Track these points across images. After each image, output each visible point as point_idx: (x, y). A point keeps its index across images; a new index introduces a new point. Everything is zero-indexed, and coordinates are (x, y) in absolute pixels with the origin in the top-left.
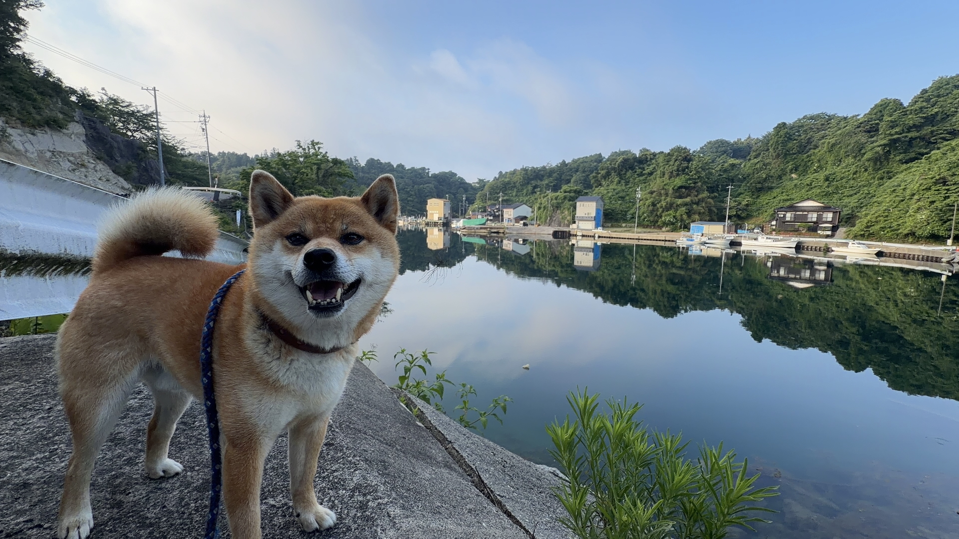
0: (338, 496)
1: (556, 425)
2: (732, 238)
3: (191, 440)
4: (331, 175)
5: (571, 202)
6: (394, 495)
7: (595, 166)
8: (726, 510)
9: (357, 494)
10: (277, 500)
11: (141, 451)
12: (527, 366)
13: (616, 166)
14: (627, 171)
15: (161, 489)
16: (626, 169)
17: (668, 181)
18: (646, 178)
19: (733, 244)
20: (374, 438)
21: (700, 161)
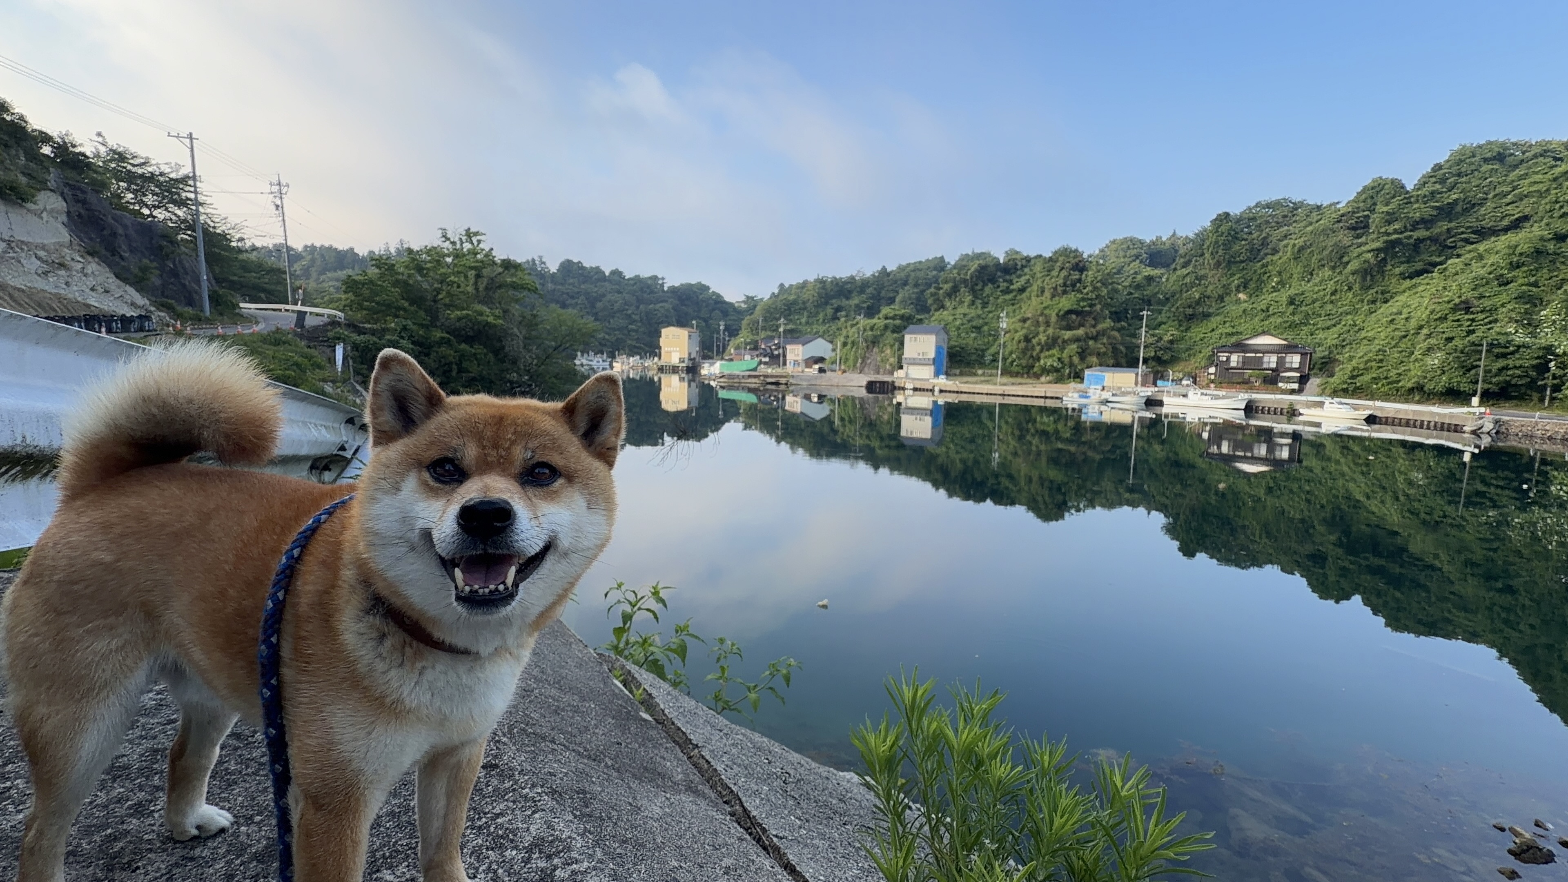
0: (504, 861)
1: (866, 729)
2: (1149, 394)
3: (247, 767)
4: (500, 287)
5: (895, 335)
6: (599, 854)
7: (934, 277)
8: (1134, 871)
9: (537, 855)
10: (398, 873)
11: (158, 788)
12: (825, 602)
13: (968, 277)
14: (985, 285)
15: (192, 859)
16: (983, 281)
17: (1050, 302)
18: (1016, 296)
19: (1151, 403)
20: (568, 748)
21: (1099, 271)
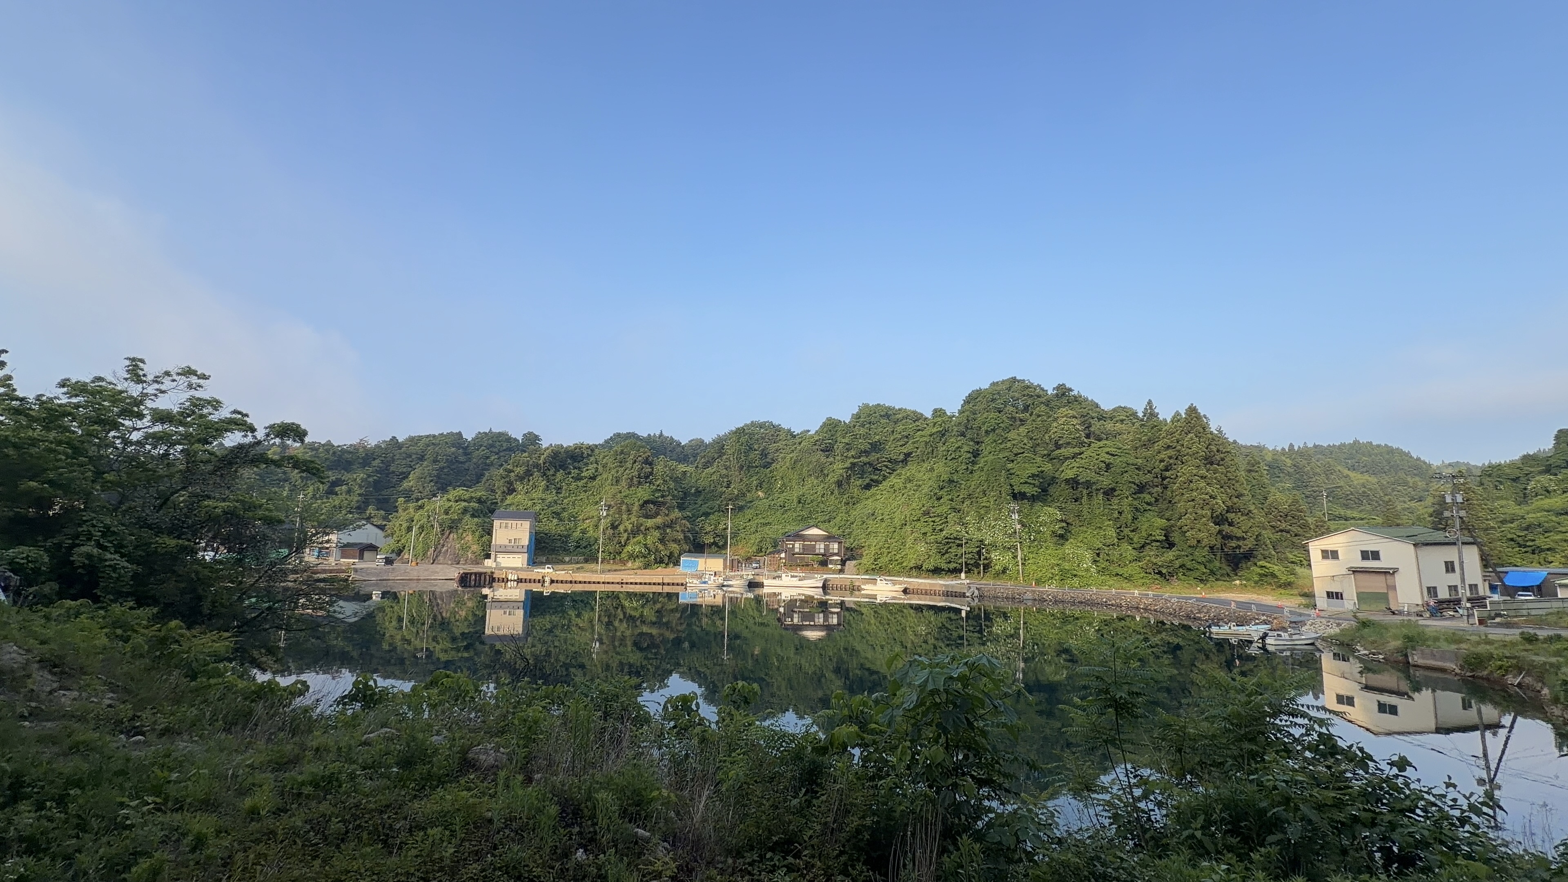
2: (751, 577)
5: (476, 520)
7: (453, 454)
13: (541, 462)
14: (557, 471)
16: (555, 467)
17: (628, 492)
18: (586, 483)
19: (753, 585)
